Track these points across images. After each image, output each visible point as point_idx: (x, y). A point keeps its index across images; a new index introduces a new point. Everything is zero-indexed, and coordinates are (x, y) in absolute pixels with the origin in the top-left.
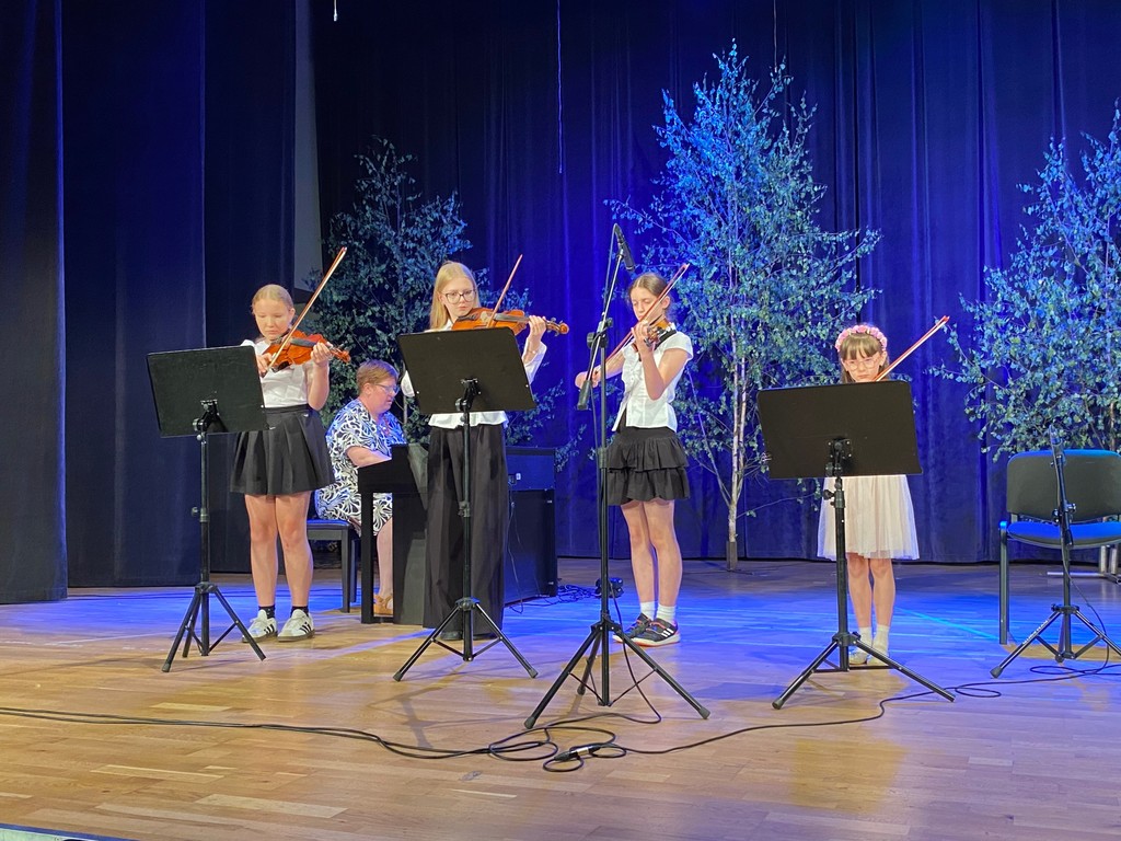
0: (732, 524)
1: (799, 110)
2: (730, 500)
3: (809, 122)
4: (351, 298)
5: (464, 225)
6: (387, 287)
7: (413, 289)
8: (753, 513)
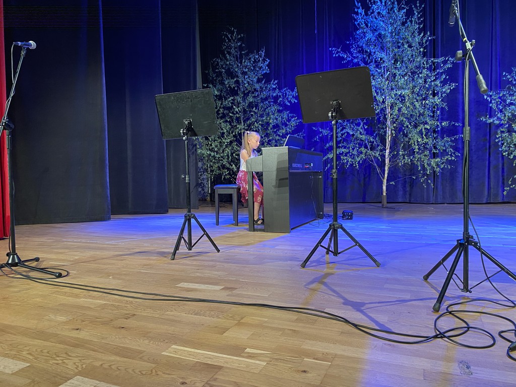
0: (384, 188)
1: (416, 7)
2: (383, 178)
3: (421, 11)
4: (221, 94)
5: (268, 61)
6: (236, 88)
7: (247, 89)
8: (393, 183)
